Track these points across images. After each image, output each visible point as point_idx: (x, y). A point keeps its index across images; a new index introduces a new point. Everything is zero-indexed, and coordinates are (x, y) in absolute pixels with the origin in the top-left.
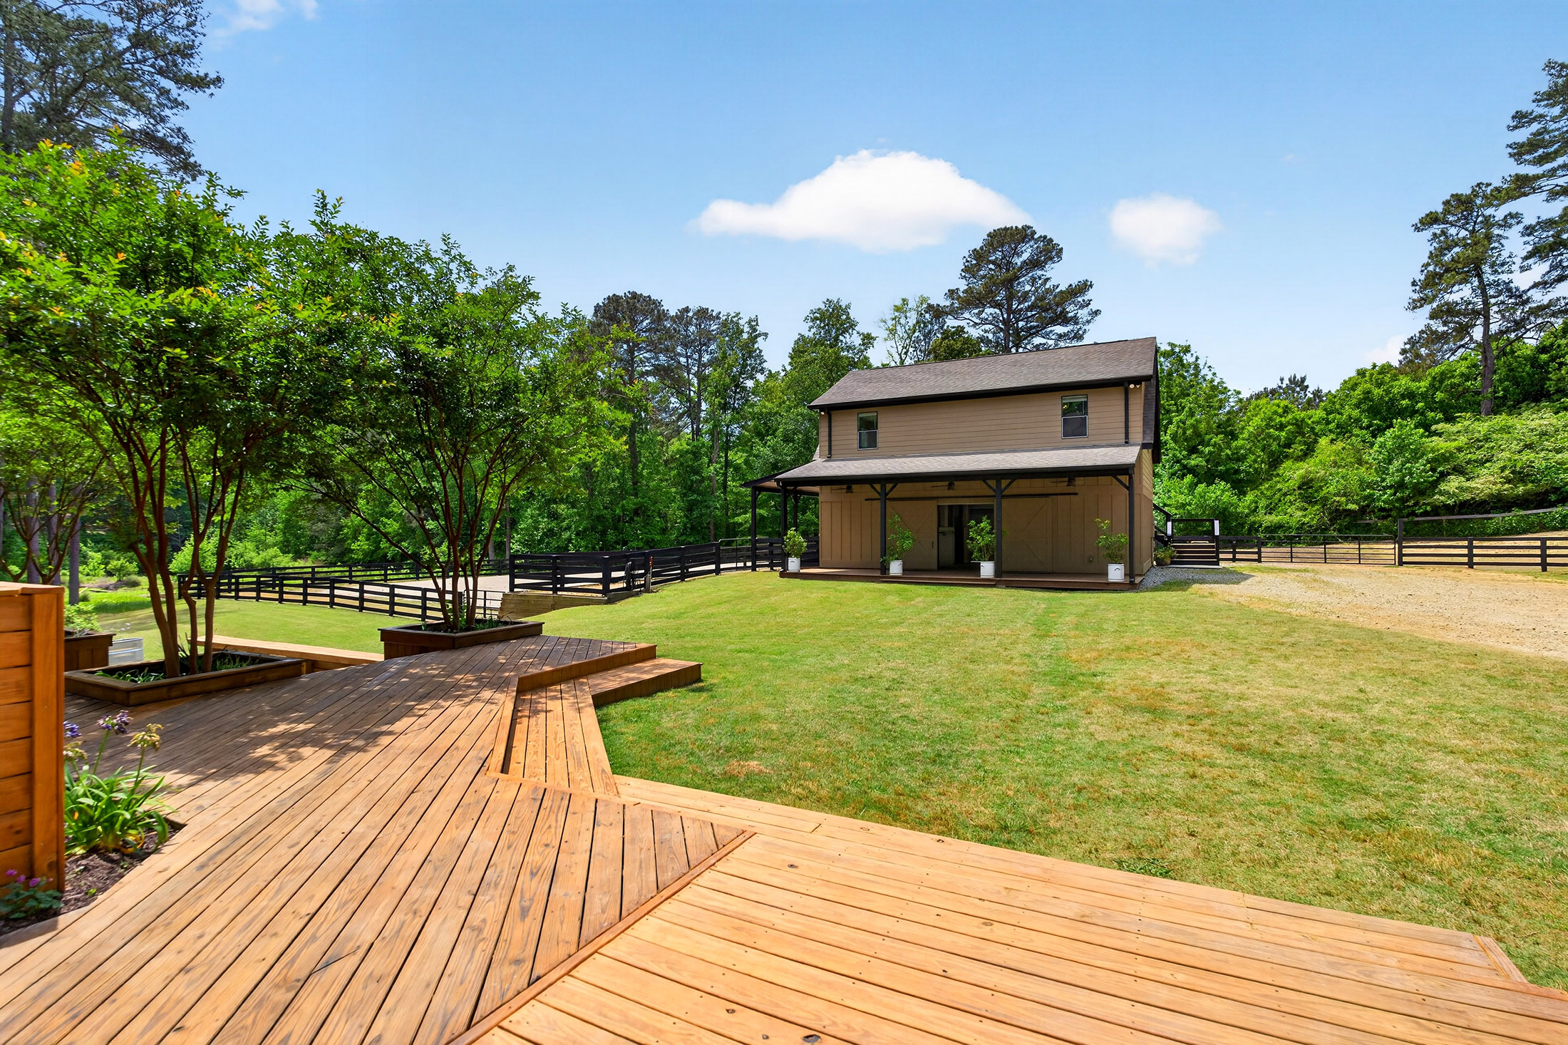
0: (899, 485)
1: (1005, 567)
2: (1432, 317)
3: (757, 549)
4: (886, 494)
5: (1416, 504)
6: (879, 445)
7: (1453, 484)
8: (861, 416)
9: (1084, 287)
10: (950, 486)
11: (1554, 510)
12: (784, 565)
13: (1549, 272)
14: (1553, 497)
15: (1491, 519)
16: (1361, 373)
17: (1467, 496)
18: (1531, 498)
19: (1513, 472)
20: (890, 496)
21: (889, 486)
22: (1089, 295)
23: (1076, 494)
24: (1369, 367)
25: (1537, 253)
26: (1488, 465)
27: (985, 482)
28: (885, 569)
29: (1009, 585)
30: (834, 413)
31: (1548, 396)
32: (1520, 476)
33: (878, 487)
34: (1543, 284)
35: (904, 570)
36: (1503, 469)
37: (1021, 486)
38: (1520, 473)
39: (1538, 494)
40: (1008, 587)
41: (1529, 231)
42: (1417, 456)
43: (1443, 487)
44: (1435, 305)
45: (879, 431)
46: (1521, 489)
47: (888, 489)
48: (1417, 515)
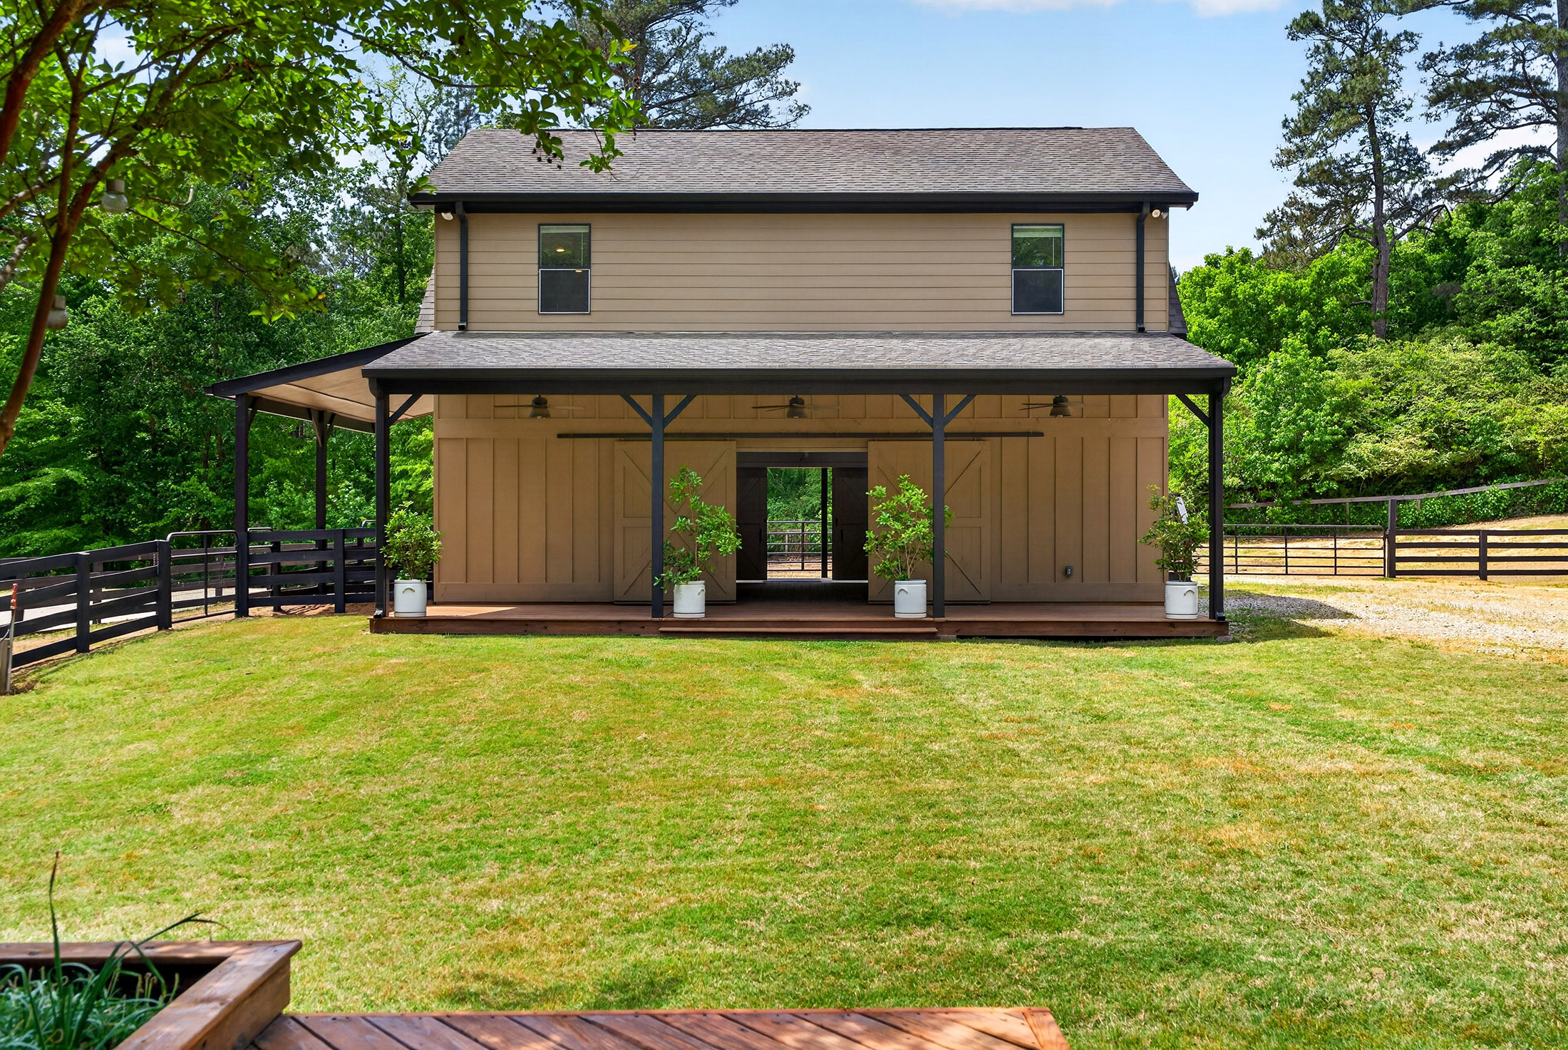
0: (698, 399)
1: (949, 594)
2: (1300, 182)
3: (251, 558)
4: (666, 421)
5: (1316, 476)
6: (594, 305)
7: (1364, 446)
8: (544, 230)
9: (785, 56)
10: (795, 408)
11: (1487, 489)
12: (384, 597)
13: (1455, 129)
14: (1484, 471)
15: (1404, 502)
16: (1213, 262)
17: (1382, 466)
18: (1454, 471)
19: (1437, 430)
20: (673, 427)
21: (671, 402)
22: (786, 74)
23: (1041, 434)
24: (1222, 253)
25: (1440, 97)
26: (1402, 417)
27: (906, 397)
28: (661, 603)
29: (965, 634)
30: (475, 220)
31: (1454, 317)
32: (1445, 436)
33: (645, 401)
34: (1444, 148)
35: (709, 603)
36: (1423, 425)
37: (984, 410)
38: (1446, 430)
39: (1463, 466)
40: (962, 638)
41: (1430, 60)
42: (1316, 400)
43: (1351, 449)
44: (1313, 161)
45: (595, 270)
46: (1446, 457)
47: (668, 411)
48: (1318, 496)
